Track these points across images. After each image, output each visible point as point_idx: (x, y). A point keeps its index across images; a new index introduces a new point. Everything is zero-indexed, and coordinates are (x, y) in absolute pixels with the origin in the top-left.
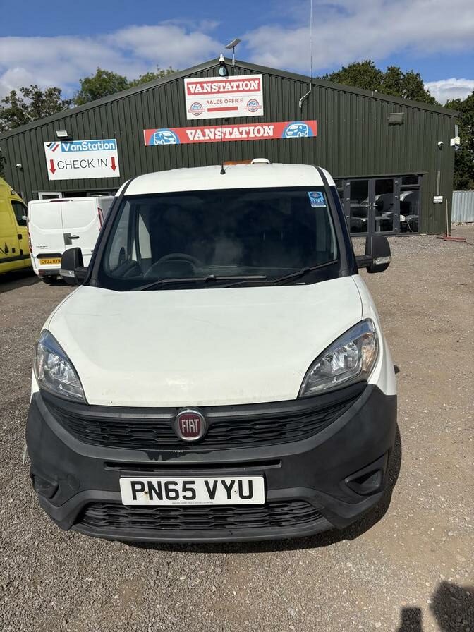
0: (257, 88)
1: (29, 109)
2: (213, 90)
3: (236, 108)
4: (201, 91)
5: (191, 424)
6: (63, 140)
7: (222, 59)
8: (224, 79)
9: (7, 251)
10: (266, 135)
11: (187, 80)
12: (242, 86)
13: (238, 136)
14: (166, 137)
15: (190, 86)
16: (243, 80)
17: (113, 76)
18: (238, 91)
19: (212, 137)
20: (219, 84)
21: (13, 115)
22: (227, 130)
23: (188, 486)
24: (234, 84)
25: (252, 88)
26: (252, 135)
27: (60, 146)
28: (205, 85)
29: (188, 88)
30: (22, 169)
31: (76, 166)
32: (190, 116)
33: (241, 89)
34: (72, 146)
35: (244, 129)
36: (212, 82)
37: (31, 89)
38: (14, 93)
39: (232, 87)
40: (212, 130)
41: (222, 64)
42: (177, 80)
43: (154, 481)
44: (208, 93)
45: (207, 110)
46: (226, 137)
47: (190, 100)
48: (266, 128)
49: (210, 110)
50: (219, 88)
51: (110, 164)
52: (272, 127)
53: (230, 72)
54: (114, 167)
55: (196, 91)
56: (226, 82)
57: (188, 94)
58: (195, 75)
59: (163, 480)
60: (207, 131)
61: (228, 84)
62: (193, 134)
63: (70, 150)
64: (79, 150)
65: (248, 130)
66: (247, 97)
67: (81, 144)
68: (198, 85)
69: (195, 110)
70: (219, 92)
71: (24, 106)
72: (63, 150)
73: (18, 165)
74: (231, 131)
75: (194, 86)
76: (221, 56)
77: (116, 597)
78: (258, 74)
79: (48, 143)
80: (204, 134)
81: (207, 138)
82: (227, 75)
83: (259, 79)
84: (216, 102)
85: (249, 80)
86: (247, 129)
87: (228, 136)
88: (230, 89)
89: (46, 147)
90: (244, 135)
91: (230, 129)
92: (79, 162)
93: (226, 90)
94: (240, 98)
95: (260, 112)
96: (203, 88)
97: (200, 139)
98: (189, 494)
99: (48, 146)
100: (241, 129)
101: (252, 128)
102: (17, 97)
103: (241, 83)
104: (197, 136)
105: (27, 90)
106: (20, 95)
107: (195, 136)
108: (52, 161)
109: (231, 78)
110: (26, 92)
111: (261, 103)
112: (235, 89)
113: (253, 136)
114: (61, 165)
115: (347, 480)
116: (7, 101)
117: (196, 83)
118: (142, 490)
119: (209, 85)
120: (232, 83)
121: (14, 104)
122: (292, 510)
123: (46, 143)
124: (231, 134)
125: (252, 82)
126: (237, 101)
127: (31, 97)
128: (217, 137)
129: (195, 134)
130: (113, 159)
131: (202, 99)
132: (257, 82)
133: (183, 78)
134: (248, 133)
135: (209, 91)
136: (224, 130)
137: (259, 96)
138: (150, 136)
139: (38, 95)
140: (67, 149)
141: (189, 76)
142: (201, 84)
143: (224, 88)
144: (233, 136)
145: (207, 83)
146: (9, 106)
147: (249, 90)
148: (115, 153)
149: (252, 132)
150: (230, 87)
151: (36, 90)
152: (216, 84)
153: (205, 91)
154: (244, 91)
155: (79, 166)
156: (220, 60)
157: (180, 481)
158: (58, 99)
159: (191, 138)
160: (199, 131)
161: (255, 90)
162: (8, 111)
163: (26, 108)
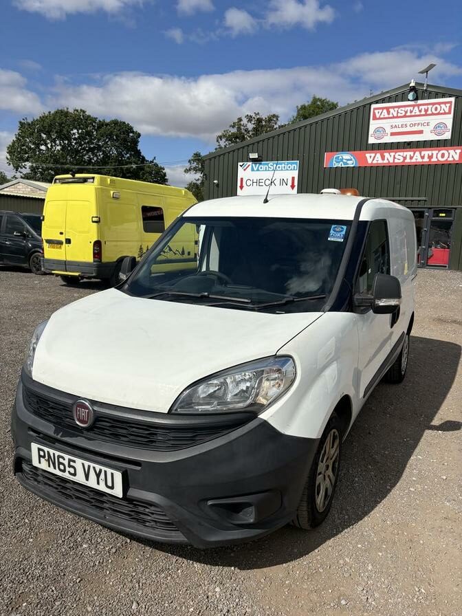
0: (447, 111)
1: (251, 133)
2: (399, 115)
3: (421, 132)
4: (386, 116)
5: (83, 412)
6: (255, 161)
7: (412, 84)
8: (412, 103)
9: (183, 253)
10: (451, 159)
11: (373, 106)
12: (431, 109)
13: (420, 160)
14: (346, 159)
15: (376, 111)
16: (433, 104)
17: (327, 103)
18: (426, 115)
19: (391, 161)
20: (406, 108)
21: (236, 138)
22: (408, 154)
23: (72, 464)
24: (423, 108)
25: (442, 111)
26: (434, 159)
27: (250, 166)
28: (391, 110)
29: (374, 112)
30: (218, 185)
31: (261, 184)
32: (371, 140)
33: (429, 112)
34: (261, 166)
35: (426, 153)
36: (399, 107)
37: (254, 116)
38: (240, 120)
39: (420, 111)
40: (392, 154)
41: (413, 89)
42: (364, 106)
43: (52, 452)
44: (394, 117)
45: (389, 134)
46: (406, 161)
47: (373, 125)
48: (452, 152)
49: (392, 134)
50: (406, 112)
51: (290, 183)
52: (458, 151)
53: (420, 96)
54: (293, 187)
55: (382, 116)
56: (414, 106)
57: (373, 119)
58: (383, 101)
59: (57, 453)
60: (387, 155)
61: (416, 108)
62: (372, 158)
63: (258, 170)
64: (266, 170)
65: (430, 155)
66: (434, 121)
67: (268, 164)
68: (385, 111)
69: (378, 134)
70: (405, 116)
71: (247, 130)
72: (253, 170)
73: (215, 182)
74: (412, 155)
75: (380, 111)
76: (412, 81)
77: (31, 540)
78: (450, 97)
79: (241, 164)
80: (383, 158)
81: (386, 161)
82: (416, 99)
83: (451, 102)
84: (400, 126)
85: (439, 104)
86: (430, 153)
87: (408, 160)
88: (418, 113)
89: (239, 167)
90: (426, 159)
91: (412, 153)
92: (263, 181)
93: (413, 114)
94: (427, 122)
95: (448, 136)
96: (389, 113)
97: (379, 162)
98: (72, 471)
99: (241, 166)
100: (423, 153)
101: (435, 152)
102: (242, 123)
103: (430, 107)
104: (376, 159)
105: (251, 117)
106: (245, 121)
107: (373, 160)
108: (242, 179)
109: (420, 102)
110: (250, 119)
111: (450, 126)
112: (423, 113)
113: (436, 160)
114: (249, 183)
115: (210, 503)
116: (233, 127)
117: (383, 108)
118: (44, 457)
119: (396, 109)
120: (421, 107)
121: (239, 129)
122: (153, 514)
123: (240, 164)
124: (411, 158)
125: (443, 106)
126: (423, 125)
127: (253, 122)
128: (396, 161)
129: (374, 157)
130: (293, 178)
131: (386, 124)
132: (448, 105)
133: (370, 104)
134: (430, 157)
135: (395, 115)
136: (405, 153)
137: (448, 120)
138: (330, 158)
139: (259, 120)
140: (255, 169)
141: (377, 102)
142: (388, 109)
143: (411, 112)
144: (414, 160)
145: (393, 107)
146: (234, 130)
147: (439, 114)
148: (295, 174)
149: (435, 156)
150: (417, 111)
151: (258, 117)
152: (403, 109)
153: (391, 115)
154: (433, 114)
155: (263, 184)
156: (411, 85)
157: (67, 457)
158: (276, 124)
159: (370, 161)
160: (378, 156)
161: (445, 113)
162: (233, 134)
163: (248, 132)
